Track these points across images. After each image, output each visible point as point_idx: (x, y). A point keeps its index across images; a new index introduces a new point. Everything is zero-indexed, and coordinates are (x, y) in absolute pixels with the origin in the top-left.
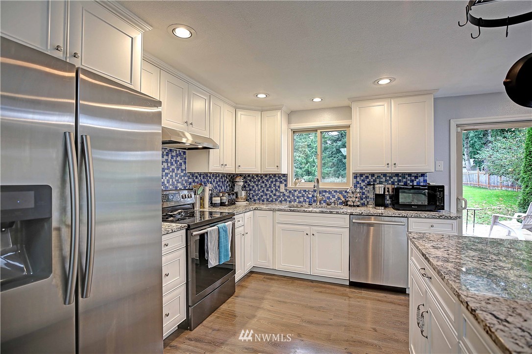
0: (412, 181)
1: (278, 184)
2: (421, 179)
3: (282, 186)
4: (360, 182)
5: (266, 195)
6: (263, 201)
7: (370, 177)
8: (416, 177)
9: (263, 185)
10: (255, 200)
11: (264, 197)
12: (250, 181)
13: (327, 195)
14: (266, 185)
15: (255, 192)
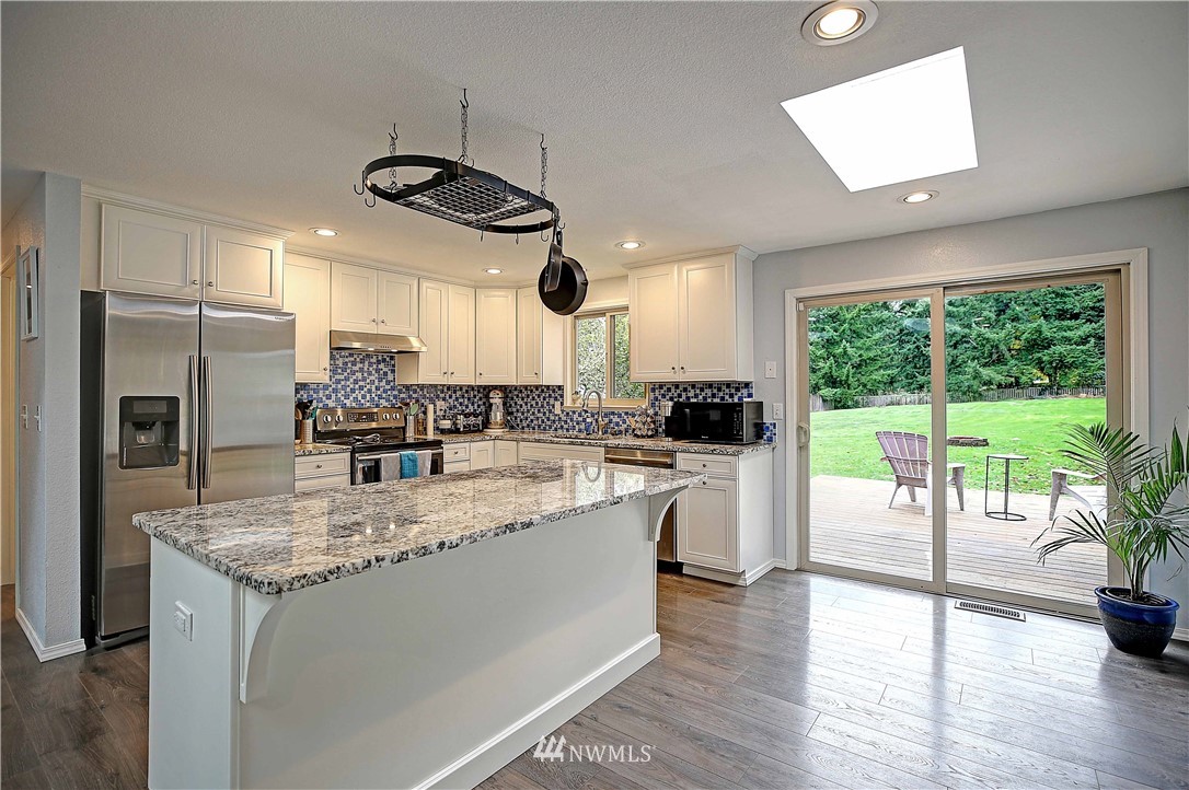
0: (731, 396)
1: (552, 400)
2: (745, 392)
3: (558, 404)
4: (660, 397)
5: (538, 418)
6: (534, 429)
7: (673, 390)
8: (738, 389)
9: (533, 403)
10: (523, 428)
11: (535, 422)
12: (518, 396)
13: (616, 419)
14: (537, 403)
15: (523, 414)
